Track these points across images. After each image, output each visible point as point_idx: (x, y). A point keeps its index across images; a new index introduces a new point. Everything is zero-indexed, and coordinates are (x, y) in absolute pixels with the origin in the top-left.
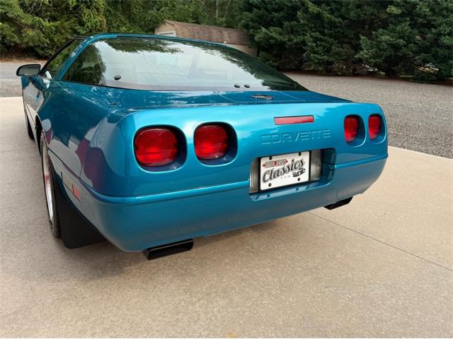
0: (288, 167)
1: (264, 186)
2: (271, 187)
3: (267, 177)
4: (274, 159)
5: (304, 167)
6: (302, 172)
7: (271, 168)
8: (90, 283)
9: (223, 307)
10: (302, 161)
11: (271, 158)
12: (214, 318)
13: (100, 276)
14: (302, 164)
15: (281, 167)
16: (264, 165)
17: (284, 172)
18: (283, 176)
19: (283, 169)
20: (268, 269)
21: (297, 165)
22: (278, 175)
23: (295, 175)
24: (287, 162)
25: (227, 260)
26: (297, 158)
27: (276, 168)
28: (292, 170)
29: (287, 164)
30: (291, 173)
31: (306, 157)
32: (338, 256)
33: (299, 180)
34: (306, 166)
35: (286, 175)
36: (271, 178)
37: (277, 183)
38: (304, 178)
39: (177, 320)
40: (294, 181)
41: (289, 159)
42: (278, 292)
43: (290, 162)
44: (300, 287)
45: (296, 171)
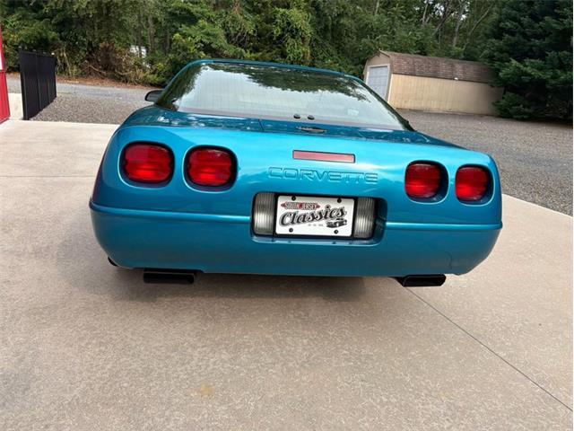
0: (320, 213)
1: (280, 230)
2: (292, 233)
3: (288, 220)
4: (299, 200)
5: (345, 218)
6: (341, 224)
7: (293, 211)
8: (119, 302)
9: (222, 361)
10: (342, 210)
11: (294, 199)
12: (203, 367)
13: (132, 299)
14: (343, 214)
15: (309, 212)
16: (283, 205)
17: (314, 218)
18: (312, 223)
19: (312, 214)
20: (305, 341)
21: (334, 214)
22: (304, 221)
23: (330, 226)
24: (318, 207)
25: (266, 319)
26: (334, 205)
27: (301, 212)
28: (326, 217)
29: (318, 210)
30: (324, 222)
31: (349, 207)
32: (413, 353)
33: (336, 232)
34: (349, 217)
35: (315, 222)
36: (292, 223)
37: (300, 229)
38: (345, 231)
39: (168, 357)
40: (330, 232)
41: (323, 205)
42: (297, 367)
43: (322, 208)
44: (329, 370)
45: (333, 221)
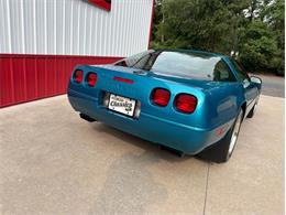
1: (110, 107)
2: (114, 110)
3: (113, 104)
6: (130, 110)
7: (115, 101)
10: (131, 104)
11: (116, 96)
14: (131, 106)
15: (120, 102)
16: (112, 98)
17: (121, 105)
18: (120, 107)
21: (128, 105)
22: (118, 106)
23: (126, 110)
26: (129, 102)
27: (118, 102)
29: (123, 102)
30: (124, 108)
31: (133, 103)
33: (128, 113)
34: (133, 108)
37: (117, 109)
38: (131, 113)
40: (126, 112)
41: (125, 100)
45: (128, 108)
